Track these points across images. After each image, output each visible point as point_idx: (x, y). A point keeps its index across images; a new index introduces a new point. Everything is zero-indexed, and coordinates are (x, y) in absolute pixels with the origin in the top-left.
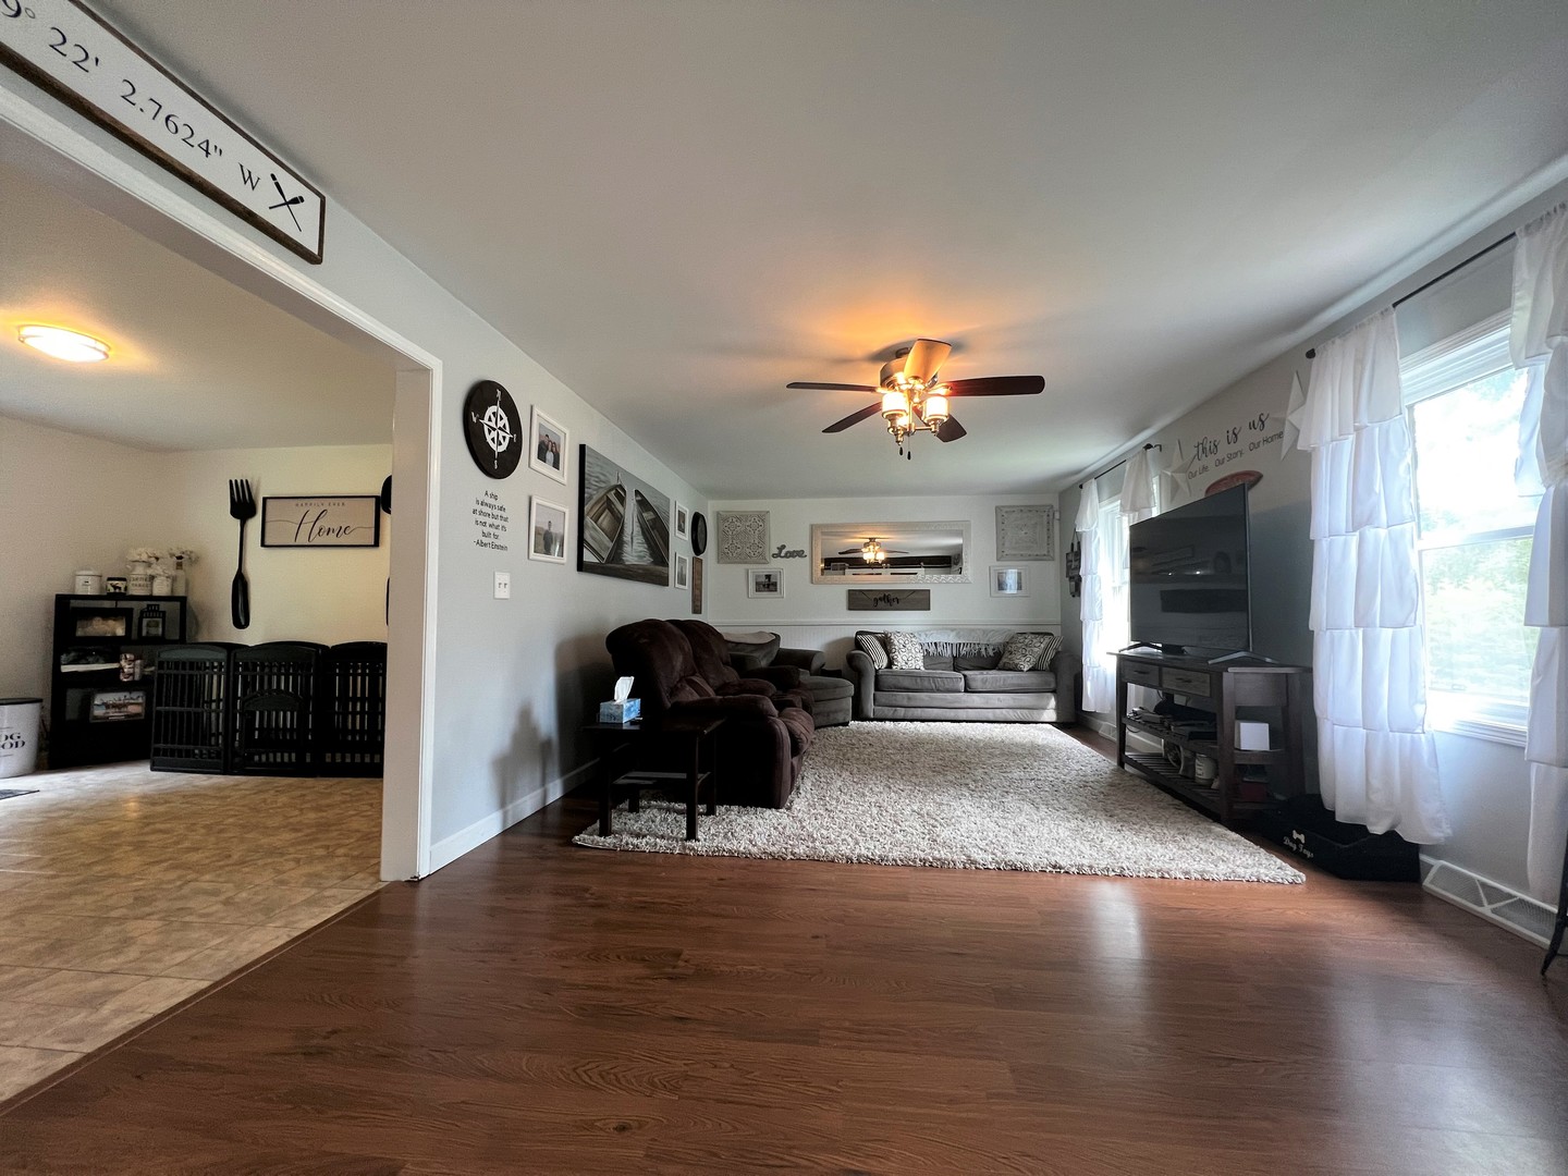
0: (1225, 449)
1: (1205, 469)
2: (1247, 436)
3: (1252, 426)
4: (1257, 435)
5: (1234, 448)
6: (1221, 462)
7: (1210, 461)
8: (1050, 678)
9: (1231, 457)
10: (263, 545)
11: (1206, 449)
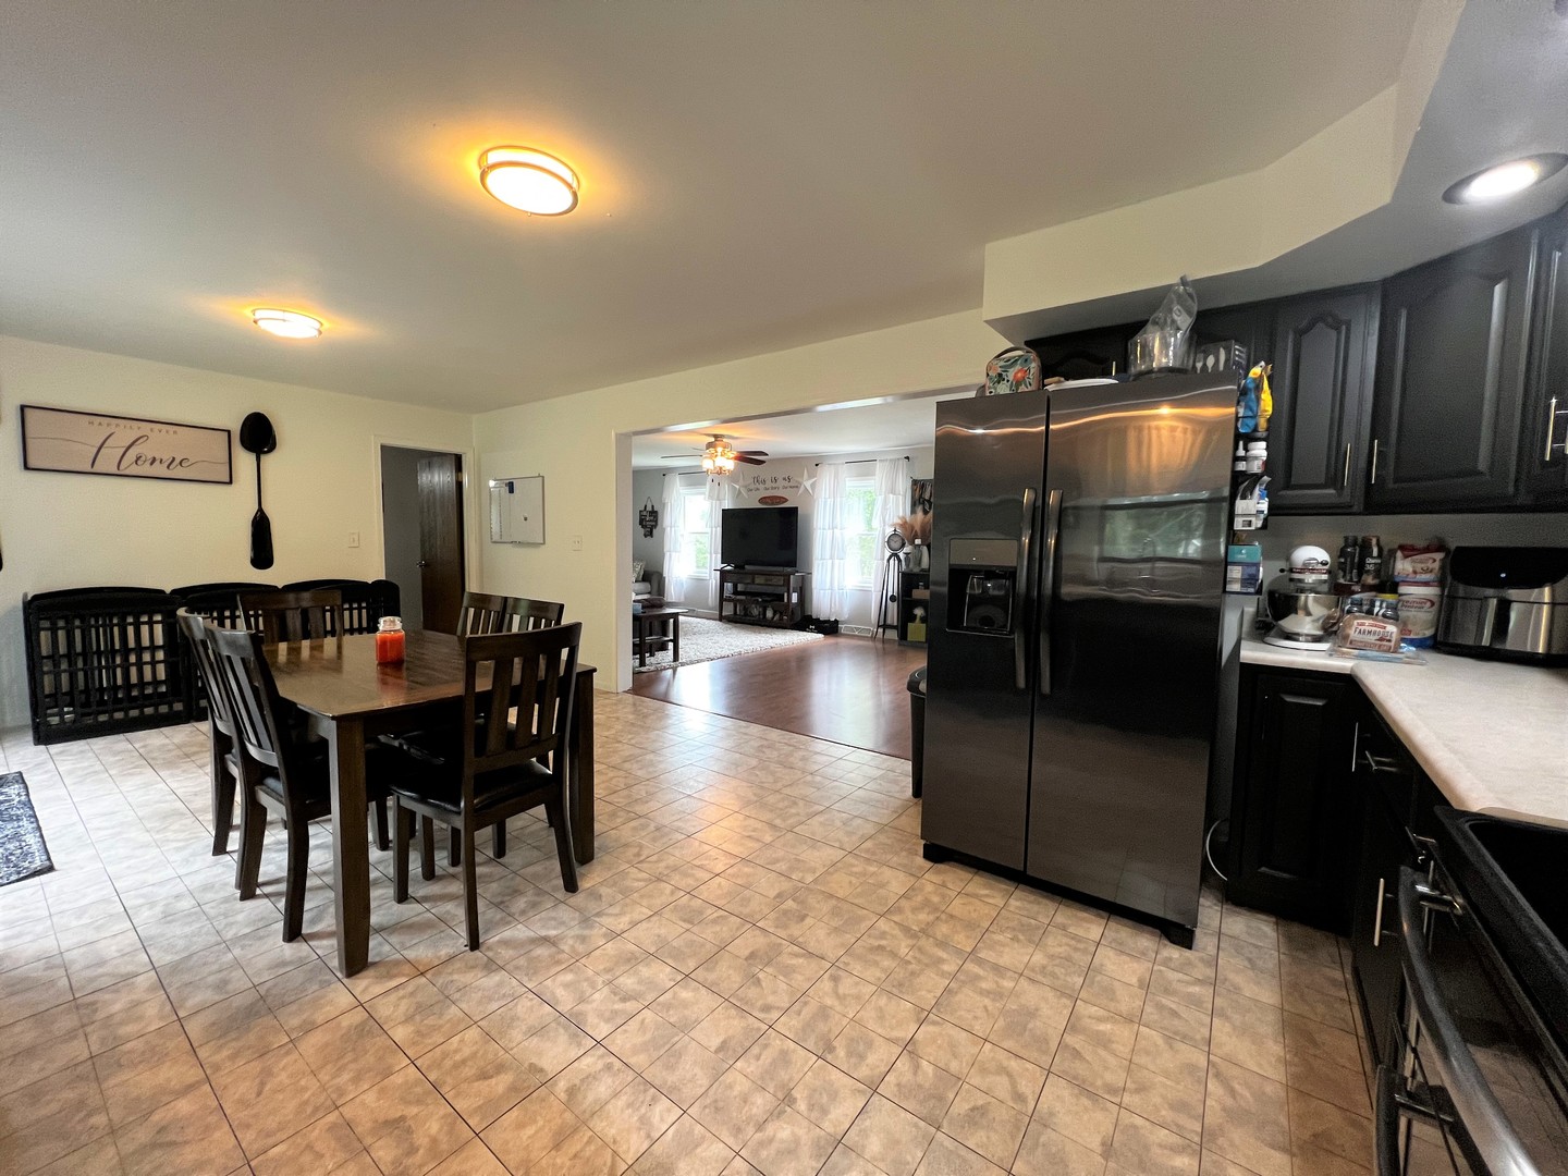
0: (769, 484)
1: (758, 489)
2: (781, 483)
3: (784, 479)
4: (786, 483)
5: (774, 485)
6: (766, 489)
7: (761, 486)
8: (648, 585)
9: (772, 488)
10: (26, 467)
11: (757, 480)
